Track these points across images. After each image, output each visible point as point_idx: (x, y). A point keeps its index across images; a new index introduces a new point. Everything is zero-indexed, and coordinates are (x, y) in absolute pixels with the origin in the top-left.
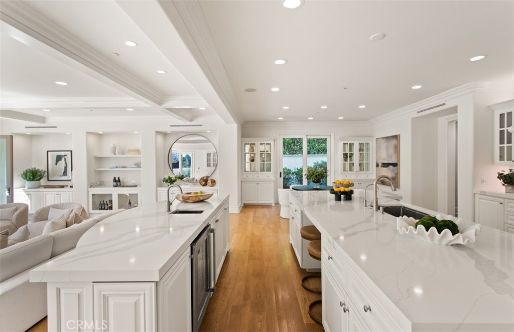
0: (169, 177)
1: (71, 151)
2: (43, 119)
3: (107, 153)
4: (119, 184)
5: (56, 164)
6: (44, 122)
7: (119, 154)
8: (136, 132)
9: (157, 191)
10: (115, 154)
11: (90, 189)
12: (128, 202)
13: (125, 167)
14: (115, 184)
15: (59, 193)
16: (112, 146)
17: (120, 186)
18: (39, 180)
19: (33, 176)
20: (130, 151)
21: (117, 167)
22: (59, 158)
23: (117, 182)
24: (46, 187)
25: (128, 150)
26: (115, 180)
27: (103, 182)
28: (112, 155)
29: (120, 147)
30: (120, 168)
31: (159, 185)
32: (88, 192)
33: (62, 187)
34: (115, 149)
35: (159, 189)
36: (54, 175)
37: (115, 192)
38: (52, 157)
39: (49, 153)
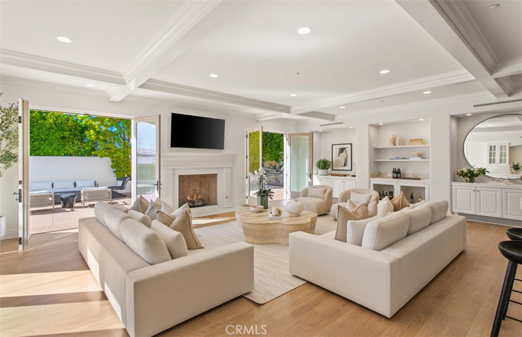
0: (468, 170)
1: (351, 144)
2: (332, 117)
3: (386, 143)
4: (399, 176)
5: (339, 156)
6: (333, 120)
7: (399, 144)
8: (421, 120)
9: (451, 186)
10: (395, 145)
11: (371, 179)
12: (411, 195)
13: (405, 159)
14: (395, 175)
15: (344, 180)
16: (392, 136)
17: (400, 178)
18: (327, 169)
19: (324, 165)
20: (412, 141)
21: (397, 158)
22: (342, 150)
23: (397, 174)
24: (333, 175)
25: (410, 140)
26: (394, 172)
27: (380, 173)
28: (392, 146)
29: (400, 137)
30: (400, 159)
31: (454, 179)
32: (370, 181)
33: (345, 175)
34: (395, 140)
35: (454, 183)
36: (337, 165)
37: (398, 184)
38: (336, 149)
39: (333, 146)
